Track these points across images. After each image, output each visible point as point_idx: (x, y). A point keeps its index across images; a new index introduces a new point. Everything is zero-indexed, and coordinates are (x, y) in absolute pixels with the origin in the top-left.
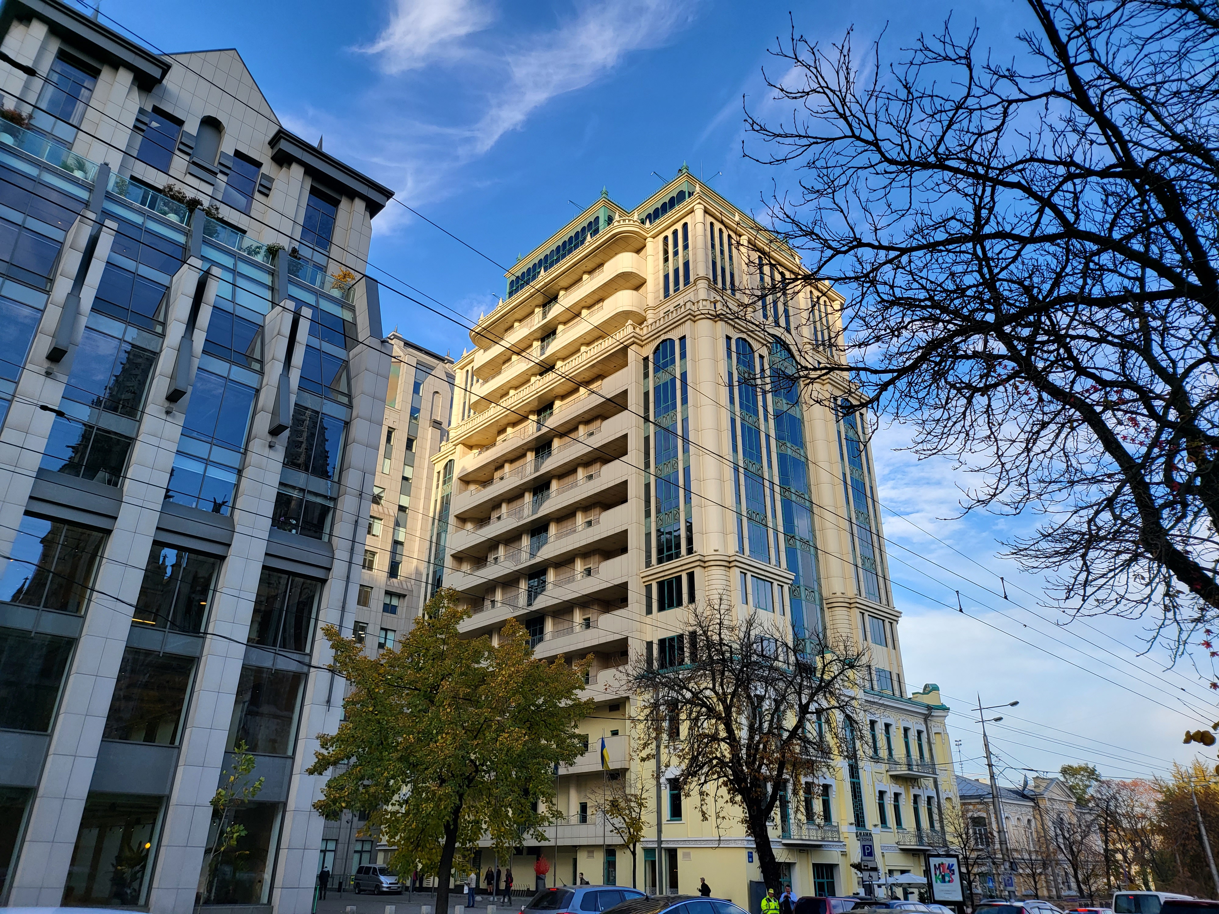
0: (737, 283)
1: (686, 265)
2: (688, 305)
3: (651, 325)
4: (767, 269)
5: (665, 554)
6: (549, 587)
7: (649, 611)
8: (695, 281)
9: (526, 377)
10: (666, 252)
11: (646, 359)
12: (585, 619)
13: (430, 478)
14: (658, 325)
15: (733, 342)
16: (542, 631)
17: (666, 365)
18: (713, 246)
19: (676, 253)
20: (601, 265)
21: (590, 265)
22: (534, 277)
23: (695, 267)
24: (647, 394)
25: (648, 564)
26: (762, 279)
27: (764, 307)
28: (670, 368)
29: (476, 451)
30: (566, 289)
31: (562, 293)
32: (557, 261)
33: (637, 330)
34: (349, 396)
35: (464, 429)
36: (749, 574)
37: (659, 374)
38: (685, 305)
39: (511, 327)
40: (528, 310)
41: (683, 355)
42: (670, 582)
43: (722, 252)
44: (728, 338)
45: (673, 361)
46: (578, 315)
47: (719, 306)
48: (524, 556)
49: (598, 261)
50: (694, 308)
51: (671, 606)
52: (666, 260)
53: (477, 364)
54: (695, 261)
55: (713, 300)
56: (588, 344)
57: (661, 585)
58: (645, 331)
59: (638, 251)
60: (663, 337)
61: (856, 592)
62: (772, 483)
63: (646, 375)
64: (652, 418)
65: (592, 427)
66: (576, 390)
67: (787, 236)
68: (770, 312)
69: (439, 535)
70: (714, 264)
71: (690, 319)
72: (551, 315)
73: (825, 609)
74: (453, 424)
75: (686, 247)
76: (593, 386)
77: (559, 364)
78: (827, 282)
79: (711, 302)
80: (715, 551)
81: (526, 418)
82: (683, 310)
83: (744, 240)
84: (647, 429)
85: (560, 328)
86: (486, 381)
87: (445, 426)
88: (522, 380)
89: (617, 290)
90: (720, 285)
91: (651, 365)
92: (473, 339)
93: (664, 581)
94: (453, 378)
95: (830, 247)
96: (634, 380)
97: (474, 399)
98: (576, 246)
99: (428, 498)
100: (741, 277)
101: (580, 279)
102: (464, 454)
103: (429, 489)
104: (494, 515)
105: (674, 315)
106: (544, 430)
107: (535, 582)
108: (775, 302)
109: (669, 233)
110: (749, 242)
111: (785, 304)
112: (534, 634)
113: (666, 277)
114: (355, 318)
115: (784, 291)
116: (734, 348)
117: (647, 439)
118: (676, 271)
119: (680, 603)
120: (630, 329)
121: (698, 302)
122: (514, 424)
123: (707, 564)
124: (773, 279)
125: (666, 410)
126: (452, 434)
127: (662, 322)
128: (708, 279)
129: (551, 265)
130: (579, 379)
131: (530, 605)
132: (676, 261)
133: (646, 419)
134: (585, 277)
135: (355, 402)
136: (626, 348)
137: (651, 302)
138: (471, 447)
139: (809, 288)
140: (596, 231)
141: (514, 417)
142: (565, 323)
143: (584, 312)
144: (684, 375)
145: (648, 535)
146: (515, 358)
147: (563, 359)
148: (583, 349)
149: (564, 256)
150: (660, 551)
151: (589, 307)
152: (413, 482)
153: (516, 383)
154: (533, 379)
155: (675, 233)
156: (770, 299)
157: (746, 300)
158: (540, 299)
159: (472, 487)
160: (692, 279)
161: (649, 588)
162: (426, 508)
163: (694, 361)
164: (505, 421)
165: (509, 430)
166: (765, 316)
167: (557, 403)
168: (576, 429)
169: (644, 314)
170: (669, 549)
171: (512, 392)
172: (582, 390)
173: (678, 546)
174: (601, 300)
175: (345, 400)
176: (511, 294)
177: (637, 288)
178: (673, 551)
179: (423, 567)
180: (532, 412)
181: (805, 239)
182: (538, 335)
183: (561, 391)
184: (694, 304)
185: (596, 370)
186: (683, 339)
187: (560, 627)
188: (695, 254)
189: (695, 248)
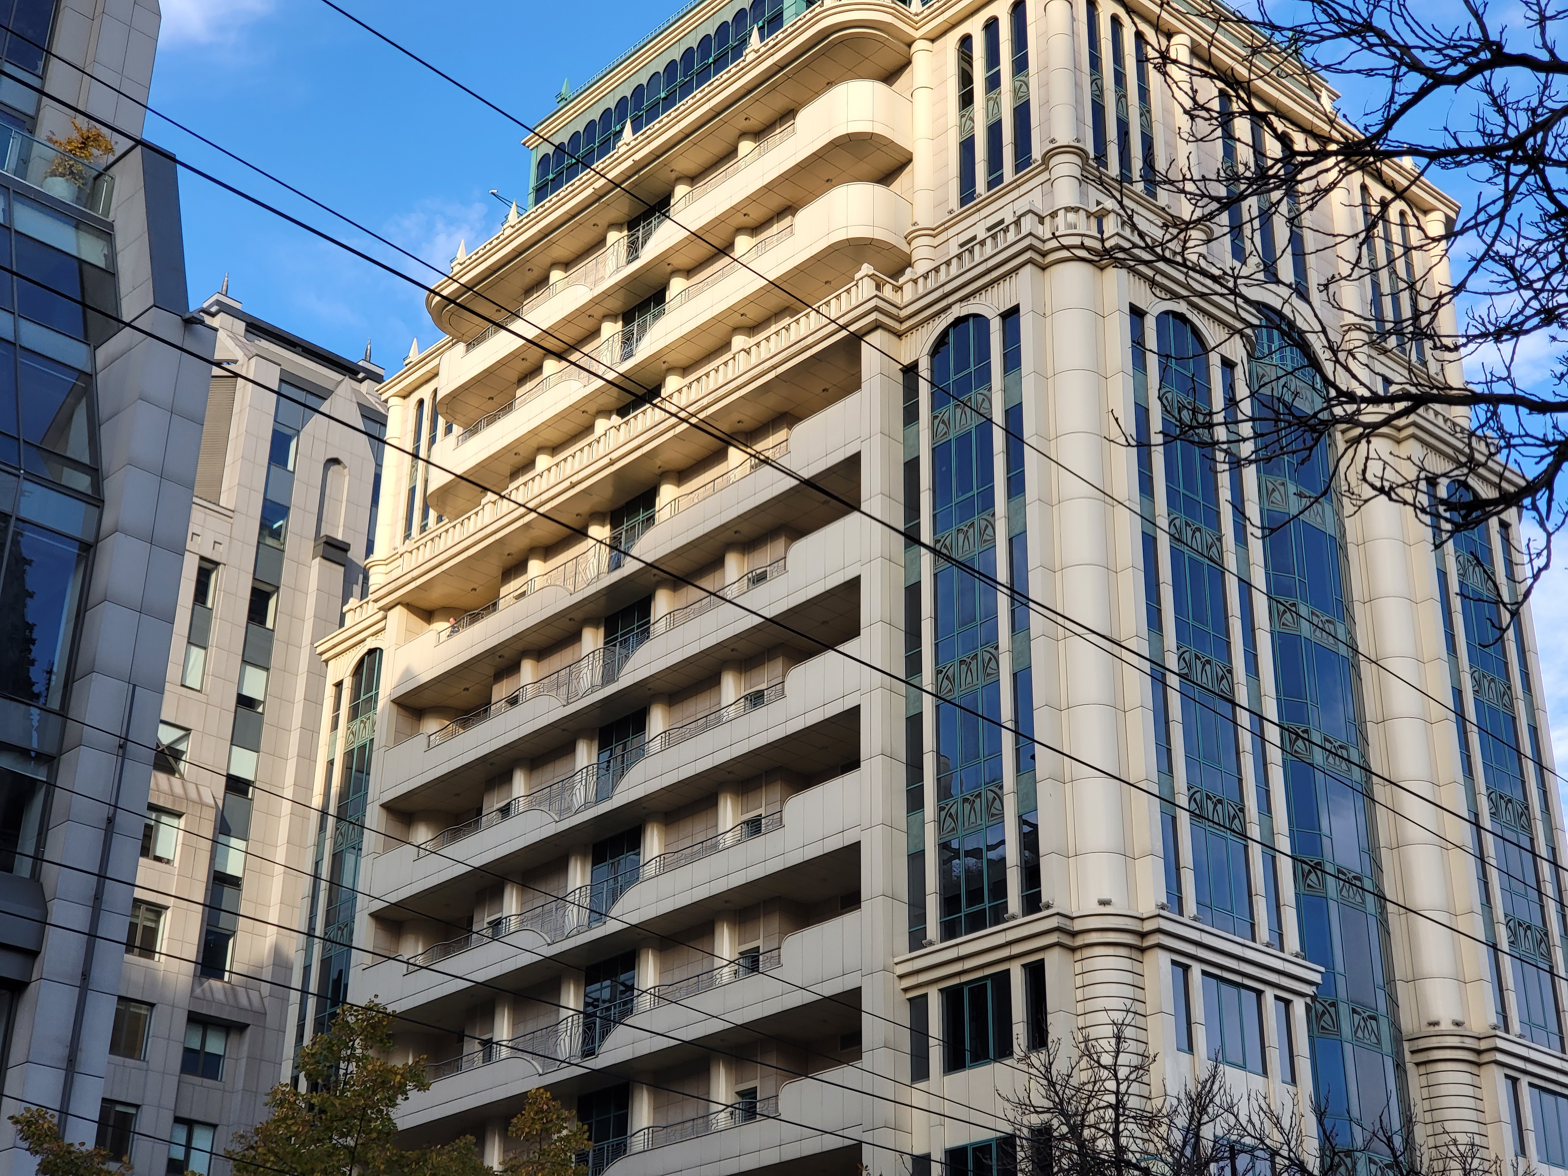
0: (1161, 165)
1: (1022, 113)
2: (1028, 224)
3: (925, 276)
4: (1242, 127)
5: (965, 910)
6: (644, 1002)
7: (920, 1071)
8: (1047, 157)
9: (582, 420)
10: (966, 79)
11: (910, 371)
12: (740, 1094)
13: (313, 701)
14: (943, 277)
15: (1150, 323)
16: (622, 1126)
17: (964, 386)
18: (1095, 62)
19: (993, 83)
20: (788, 114)
21: (759, 116)
22: (606, 147)
23: (1046, 121)
24: (912, 467)
25: (917, 939)
26: (1229, 152)
27: (1236, 229)
28: (975, 396)
29: (441, 626)
30: (693, 179)
31: (681, 190)
32: (669, 102)
33: (888, 292)
34: (95, 471)
35: (409, 562)
36: (1196, 969)
37: (949, 411)
38: (1017, 223)
39: (543, 282)
40: (587, 236)
41: (1012, 361)
42: (977, 989)
43: (1120, 78)
44: (1137, 313)
45: (985, 376)
46: (725, 250)
47: (1111, 225)
48: (573, 916)
49: (778, 103)
50: (1044, 231)
51: (980, 1057)
52: (966, 100)
53: (446, 384)
54: (1046, 103)
55: (1093, 209)
56: (752, 329)
57: (952, 997)
58: (908, 293)
59: (890, 77)
60: (957, 311)
61: (1493, 1019)
62: (1259, 717)
63: (911, 415)
64: (926, 536)
65: (763, 558)
66: (717, 456)
67: (1299, 35)
68: (1253, 240)
69: (337, 859)
70: (1098, 110)
71: (1030, 261)
72: (650, 252)
73: (1410, 1067)
74: (381, 550)
75: (1020, 65)
76: (766, 445)
77: (672, 383)
78: (1407, 162)
79: (1089, 215)
80: (1104, 903)
81: (579, 533)
82: (1011, 236)
83: (1179, 48)
84: (912, 566)
85: (677, 285)
86: (472, 430)
87: (356, 553)
88: (569, 427)
89: (830, 183)
90: (1114, 169)
91: (924, 389)
92: (437, 315)
93: (959, 988)
94: (382, 421)
95: (1416, 66)
96: (877, 427)
97: (437, 479)
98: (721, 63)
99: (307, 756)
100: (1171, 146)
101: (731, 153)
102: (410, 635)
103: (310, 730)
104: (493, 803)
105: (989, 250)
106: (630, 567)
107: (603, 990)
108: (1266, 216)
109: (975, 27)
110: (1194, 51)
111: (1293, 221)
112: (599, 1134)
113: (967, 147)
114: (112, 256)
115: (1289, 183)
116: (1151, 341)
117: (913, 592)
118: (994, 131)
119: (1005, 1051)
120: (867, 289)
121: (1054, 215)
122: (548, 551)
123: (1080, 941)
124: (1259, 151)
125: (967, 510)
126: (377, 578)
127: (954, 270)
128: (1081, 153)
129: (653, 113)
130: (725, 426)
131: (589, 1052)
132: (993, 102)
133: (912, 537)
134: (745, 147)
135: (110, 488)
136: (856, 338)
137: (925, 217)
138: (428, 615)
139: (1357, 178)
140: (775, 22)
141: (547, 531)
142: (689, 273)
143: (743, 243)
144: (1014, 414)
145: (916, 859)
146: (551, 366)
147: (684, 370)
148: (739, 341)
149: (686, 90)
150: (949, 903)
151: (754, 230)
152: (269, 712)
153: (552, 436)
154: (601, 424)
155: (991, 26)
156: (1251, 206)
157: (1186, 210)
158: (621, 208)
159: (431, 725)
160: (1037, 153)
161: (918, 1006)
162: (304, 783)
163: (1041, 375)
164: (523, 542)
165: (535, 567)
166: (1239, 253)
167: (667, 492)
168: (716, 563)
169: (906, 248)
170: (975, 896)
171: (543, 461)
172: (735, 455)
173: (1000, 889)
174: (789, 209)
175: (82, 482)
176: (541, 193)
177: (886, 178)
178: (987, 904)
179: (294, 946)
180: (597, 517)
181: (1347, 45)
182: (616, 304)
183: (677, 457)
184: (1041, 220)
185: (773, 402)
186: (1011, 316)
187: (674, 1115)
188: (1045, 85)
189: (1045, 68)
